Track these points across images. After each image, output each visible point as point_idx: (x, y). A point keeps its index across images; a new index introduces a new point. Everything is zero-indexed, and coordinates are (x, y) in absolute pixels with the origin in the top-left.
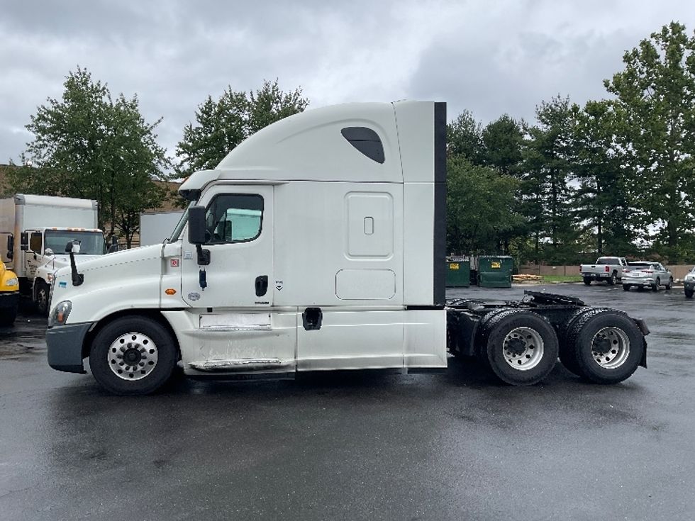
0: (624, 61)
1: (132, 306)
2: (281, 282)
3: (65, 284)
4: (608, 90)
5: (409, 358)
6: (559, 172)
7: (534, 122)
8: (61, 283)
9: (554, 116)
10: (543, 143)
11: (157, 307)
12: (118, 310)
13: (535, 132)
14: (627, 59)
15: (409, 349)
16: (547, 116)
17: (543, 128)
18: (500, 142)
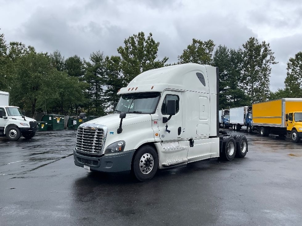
0: (124, 43)
1: (147, 141)
2: (184, 129)
3: (113, 133)
4: (119, 53)
5: (211, 154)
6: (99, 82)
7: (88, 60)
8: (111, 133)
9: (97, 59)
10: (94, 69)
11: (154, 141)
12: (143, 143)
13: (88, 64)
14: (126, 42)
15: (211, 152)
16: (94, 59)
17: (92, 63)
18: (75, 66)
